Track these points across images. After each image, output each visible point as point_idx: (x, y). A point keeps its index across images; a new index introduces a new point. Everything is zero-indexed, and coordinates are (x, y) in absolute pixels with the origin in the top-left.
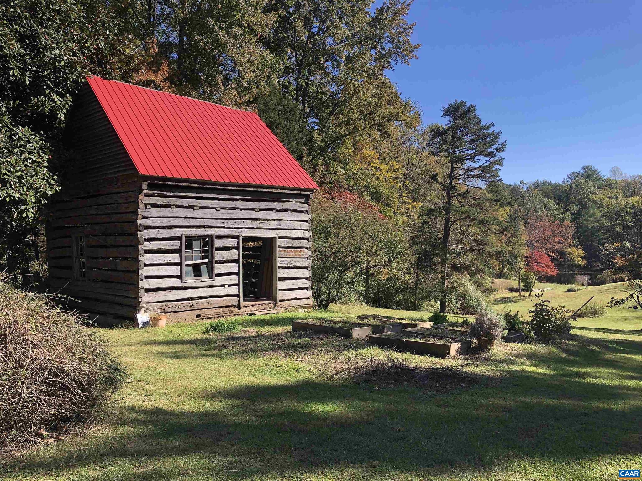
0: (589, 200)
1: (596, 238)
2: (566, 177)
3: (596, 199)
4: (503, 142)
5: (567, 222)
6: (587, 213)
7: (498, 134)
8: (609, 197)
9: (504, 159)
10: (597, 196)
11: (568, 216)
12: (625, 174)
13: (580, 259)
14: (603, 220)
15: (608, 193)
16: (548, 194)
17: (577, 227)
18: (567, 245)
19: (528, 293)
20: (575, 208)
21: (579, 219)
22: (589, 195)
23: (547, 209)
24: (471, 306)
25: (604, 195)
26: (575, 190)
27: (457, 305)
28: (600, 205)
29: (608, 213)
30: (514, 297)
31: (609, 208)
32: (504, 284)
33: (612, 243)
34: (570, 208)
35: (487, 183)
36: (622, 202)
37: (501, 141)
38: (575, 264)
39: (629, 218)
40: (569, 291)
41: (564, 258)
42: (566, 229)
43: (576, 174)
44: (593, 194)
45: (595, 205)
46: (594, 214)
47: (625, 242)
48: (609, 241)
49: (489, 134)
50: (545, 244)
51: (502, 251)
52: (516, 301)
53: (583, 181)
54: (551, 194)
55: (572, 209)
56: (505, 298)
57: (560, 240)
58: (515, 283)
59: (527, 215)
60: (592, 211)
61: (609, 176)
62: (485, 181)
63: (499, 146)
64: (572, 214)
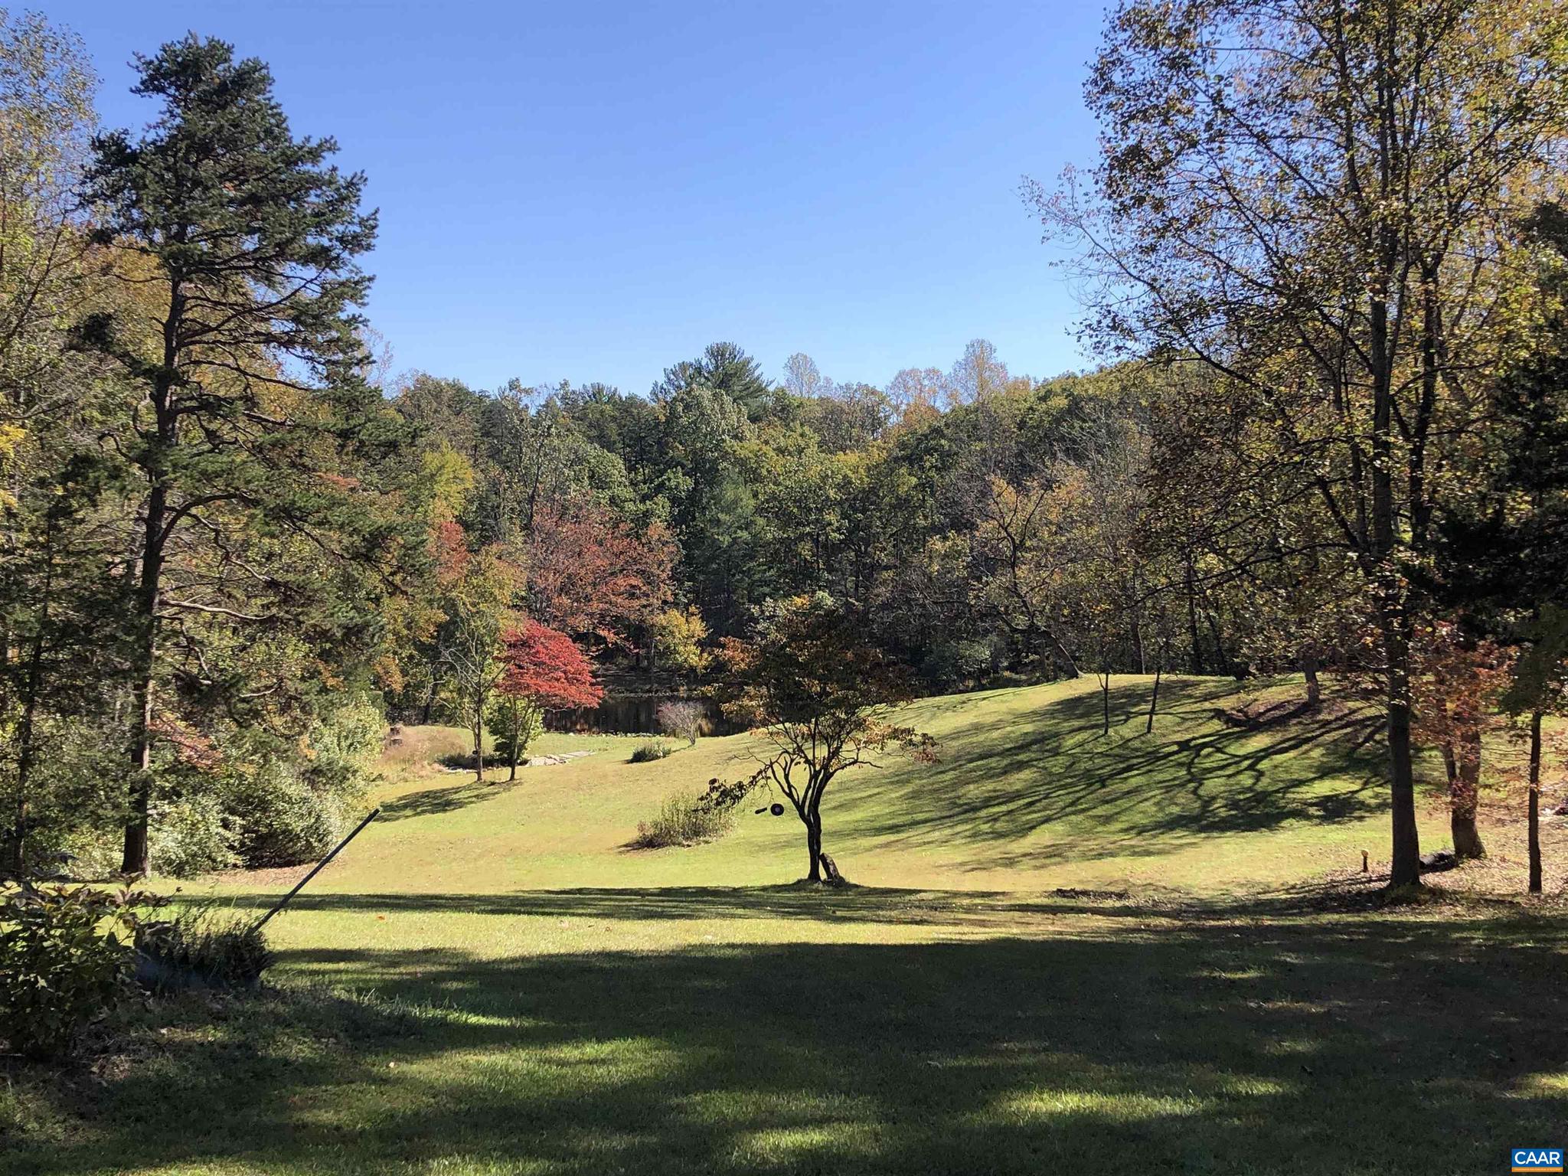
0: (725, 456)
1: (742, 580)
2: (661, 380)
3: (742, 453)
4: (365, 216)
5: (658, 528)
6: (717, 499)
7: (351, 184)
8: (780, 451)
9: (370, 279)
10: (746, 444)
11: (661, 505)
12: (828, 380)
13: (693, 648)
14: (761, 521)
15: (778, 435)
16: (602, 430)
17: (685, 544)
18: (657, 603)
19: (504, 773)
20: (681, 482)
21: (694, 519)
22: (724, 441)
23: (599, 481)
24: (287, 832)
25: (767, 443)
26: (684, 421)
27: (228, 834)
28: (754, 472)
29: (775, 499)
30: (457, 790)
31: (780, 484)
32: (427, 745)
33: (787, 596)
34: (669, 479)
35: (320, 367)
36: (816, 464)
37: (363, 211)
38: (680, 667)
39: (832, 517)
40: (639, 757)
41: (647, 646)
42: (651, 550)
43: (691, 371)
44: (735, 437)
45: (740, 473)
46: (736, 501)
47: (820, 594)
48: (777, 590)
49: (316, 182)
50: (588, 599)
51: (367, 625)
52: (460, 804)
53: (706, 394)
54: (612, 431)
55: (673, 483)
56: (426, 795)
57: (633, 587)
58: (462, 739)
59: (531, 499)
60: (729, 495)
61: (783, 383)
62: (311, 359)
63: (351, 228)
64: (674, 501)
